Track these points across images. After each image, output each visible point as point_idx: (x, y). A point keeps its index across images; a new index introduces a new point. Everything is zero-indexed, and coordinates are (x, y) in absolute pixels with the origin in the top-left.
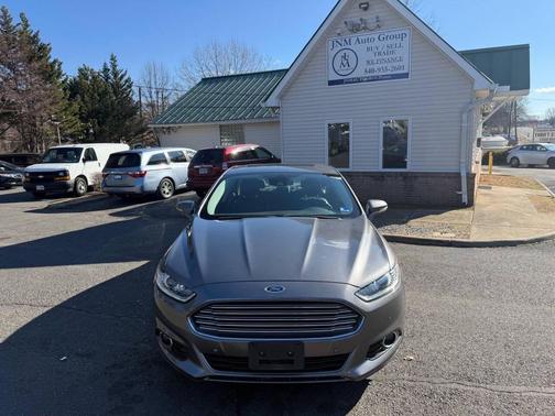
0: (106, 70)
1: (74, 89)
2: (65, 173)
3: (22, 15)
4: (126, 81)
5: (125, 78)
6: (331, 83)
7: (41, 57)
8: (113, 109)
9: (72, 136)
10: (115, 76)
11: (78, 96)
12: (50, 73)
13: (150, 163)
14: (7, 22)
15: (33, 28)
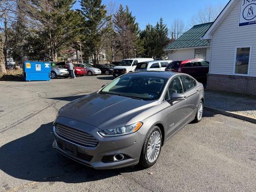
0: (158, 25)
1: (143, 35)
2: (125, 70)
3: (127, 6)
4: (166, 29)
5: (165, 28)
6: (241, 25)
7: (131, 22)
8: (158, 42)
9: (140, 54)
10: (161, 27)
11: (144, 38)
12: (134, 29)
13: (151, 67)
14: (122, 10)
15: (130, 11)
